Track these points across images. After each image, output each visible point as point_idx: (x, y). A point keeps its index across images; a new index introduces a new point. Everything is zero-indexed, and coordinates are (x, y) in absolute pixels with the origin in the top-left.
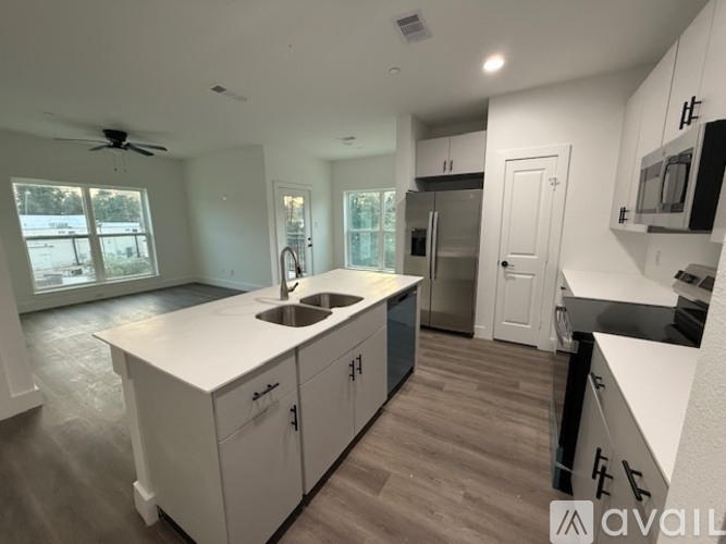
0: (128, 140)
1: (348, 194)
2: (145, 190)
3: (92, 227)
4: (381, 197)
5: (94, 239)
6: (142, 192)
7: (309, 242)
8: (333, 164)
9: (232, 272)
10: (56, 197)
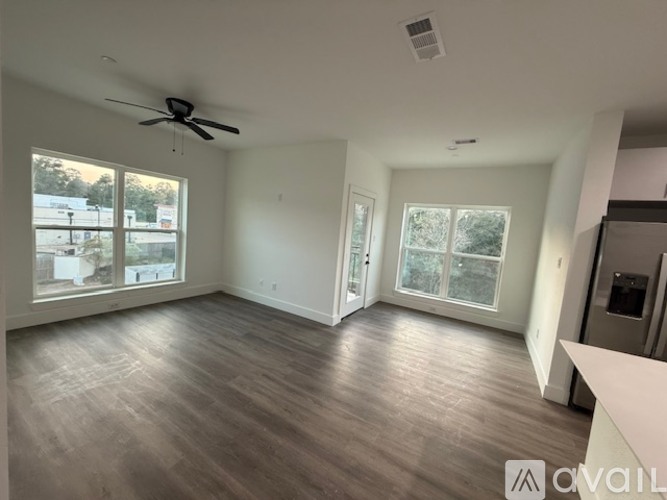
0: (194, 115)
1: (408, 207)
2: (186, 180)
3: (120, 218)
4: (453, 215)
5: (119, 232)
6: (181, 182)
7: (366, 259)
8: (396, 174)
9: (275, 286)
10: (61, 179)
